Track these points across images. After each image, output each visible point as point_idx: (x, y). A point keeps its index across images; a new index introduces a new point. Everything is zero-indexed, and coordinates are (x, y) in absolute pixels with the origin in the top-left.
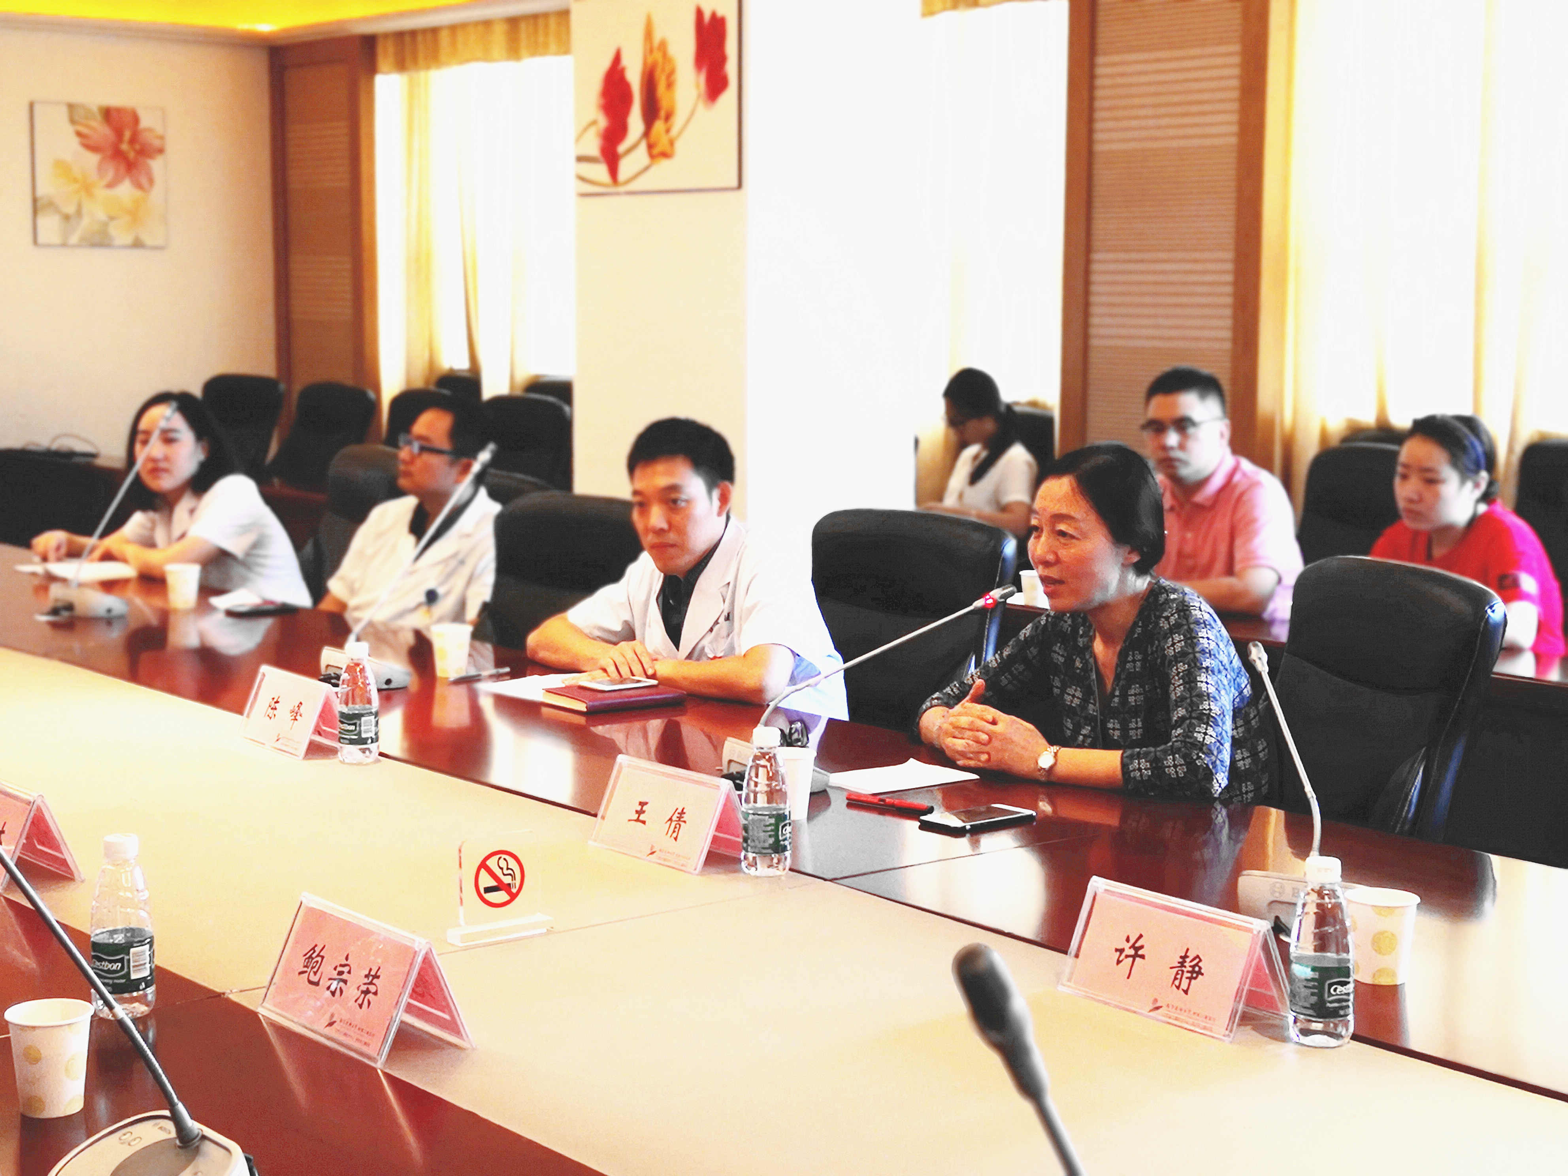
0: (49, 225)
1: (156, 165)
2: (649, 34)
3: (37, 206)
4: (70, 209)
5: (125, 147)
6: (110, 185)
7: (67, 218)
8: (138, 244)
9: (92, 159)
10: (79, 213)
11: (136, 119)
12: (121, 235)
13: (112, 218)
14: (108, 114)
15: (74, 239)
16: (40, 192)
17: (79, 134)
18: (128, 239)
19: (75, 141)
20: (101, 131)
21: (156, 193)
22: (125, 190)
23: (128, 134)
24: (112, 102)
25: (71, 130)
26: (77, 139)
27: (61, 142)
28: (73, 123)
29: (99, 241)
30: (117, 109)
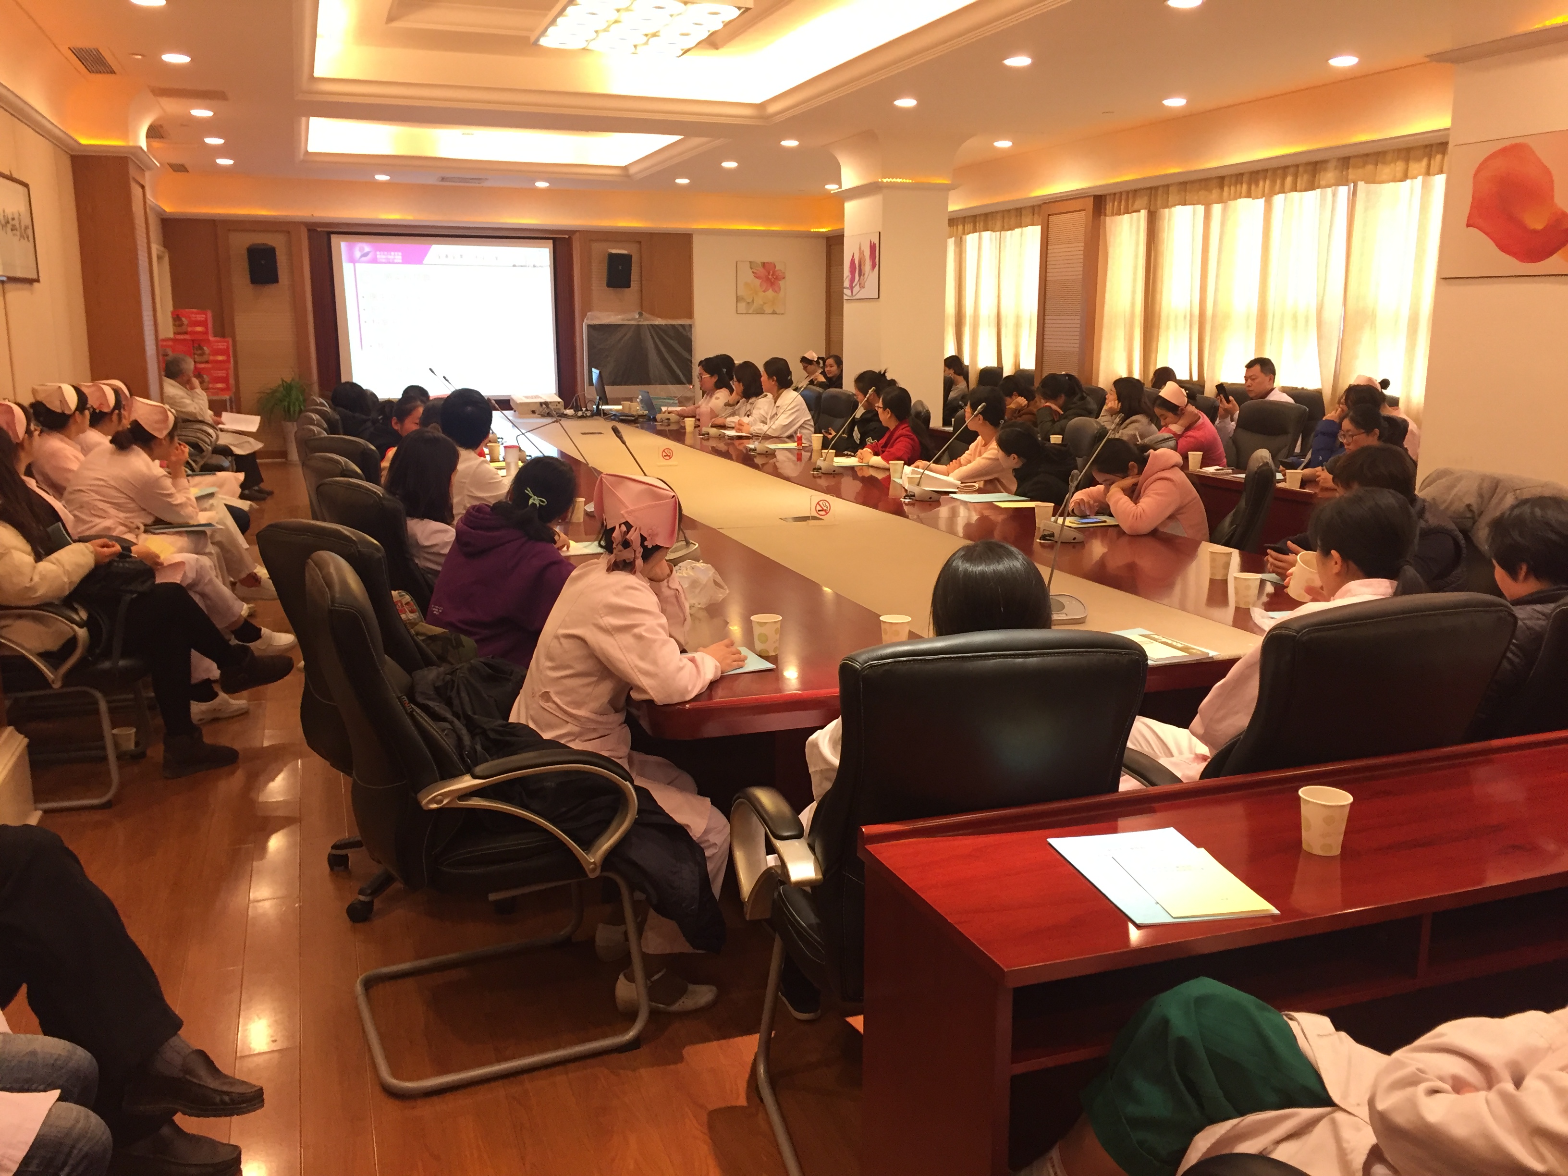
0: (742, 306)
1: (781, 283)
2: (860, 248)
3: (738, 299)
4: (750, 300)
5: (770, 277)
6: (764, 291)
7: (748, 303)
8: (774, 313)
9: (758, 282)
10: (753, 301)
11: (775, 267)
12: (768, 310)
13: (765, 303)
14: (764, 265)
15: (751, 311)
16: (739, 294)
17: (753, 272)
18: (771, 311)
19: (752, 275)
20: (761, 271)
21: (782, 294)
22: (770, 293)
23: (771, 272)
24: (766, 260)
25: (751, 271)
26: (753, 275)
27: (747, 276)
28: (751, 268)
29: (760, 312)
30: (768, 263)
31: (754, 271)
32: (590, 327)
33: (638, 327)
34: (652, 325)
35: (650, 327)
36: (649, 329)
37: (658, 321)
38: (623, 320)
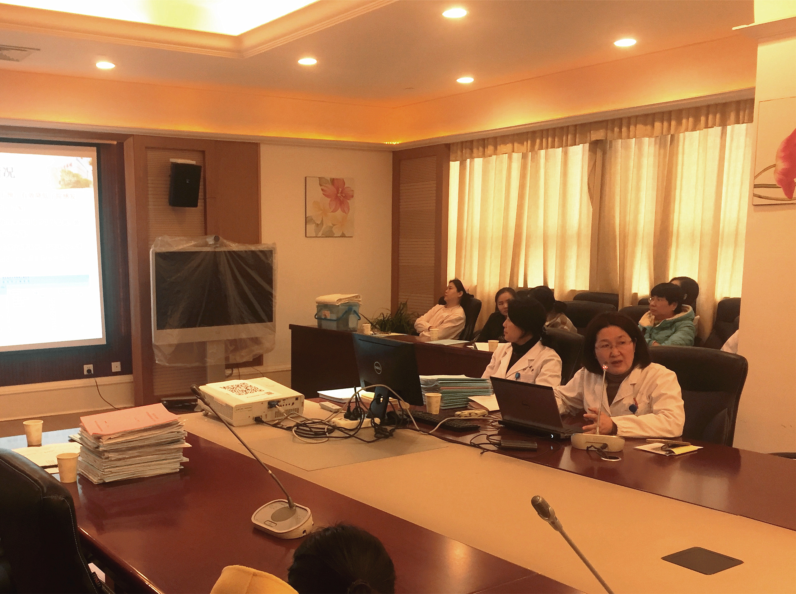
0: (311, 228)
1: (351, 202)
3: (307, 220)
4: (319, 223)
5: (339, 195)
8: (343, 236)
10: (322, 223)
11: (344, 183)
12: (337, 233)
14: (333, 181)
15: (319, 234)
17: (322, 190)
21: (350, 214)
23: (340, 189)
24: (334, 176)
25: (320, 188)
26: (322, 192)
27: (316, 193)
28: (321, 185)
29: (329, 235)
30: (337, 179)
31: (325, 188)
32: (158, 255)
33: (215, 254)
34: (229, 252)
35: (228, 255)
36: (226, 256)
37: (235, 247)
38: (195, 246)
